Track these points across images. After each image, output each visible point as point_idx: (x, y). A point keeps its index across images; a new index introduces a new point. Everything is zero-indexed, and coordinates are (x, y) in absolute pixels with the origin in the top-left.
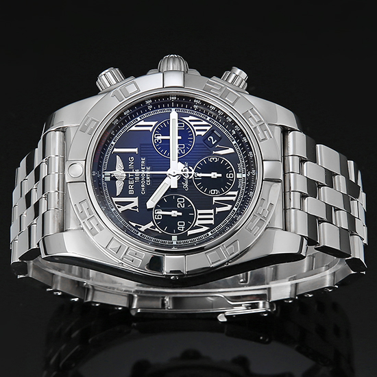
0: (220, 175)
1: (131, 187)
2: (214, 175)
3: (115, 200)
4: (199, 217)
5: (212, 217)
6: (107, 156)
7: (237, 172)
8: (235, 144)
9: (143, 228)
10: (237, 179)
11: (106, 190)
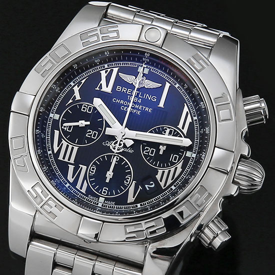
0: (107, 181)
1: (124, 90)
2: (110, 174)
3: (115, 70)
4: (70, 147)
5: (66, 160)
6: (165, 76)
7: (106, 199)
8: (137, 206)
9: (76, 89)
10: (98, 197)
11: (129, 64)
